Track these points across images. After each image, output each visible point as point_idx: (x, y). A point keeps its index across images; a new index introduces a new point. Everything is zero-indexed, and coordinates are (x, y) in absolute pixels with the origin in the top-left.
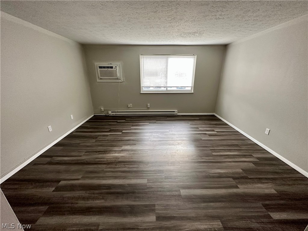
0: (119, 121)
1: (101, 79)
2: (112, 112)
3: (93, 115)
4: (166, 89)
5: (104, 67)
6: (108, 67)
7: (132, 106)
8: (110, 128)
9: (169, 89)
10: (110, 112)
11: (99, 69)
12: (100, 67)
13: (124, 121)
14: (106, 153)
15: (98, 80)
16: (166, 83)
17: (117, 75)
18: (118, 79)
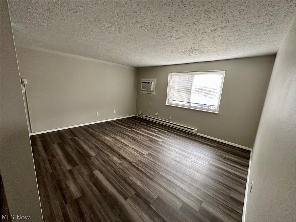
0: (142, 123)
1: (143, 91)
2: (145, 116)
3: (134, 116)
4: (189, 104)
5: (145, 83)
6: (147, 83)
7: (158, 115)
8: (130, 125)
9: (192, 105)
10: (143, 116)
11: (142, 84)
12: (143, 83)
13: (146, 124)
14: (105, 135)
15: (141, 92)
16: (190, 99)
17: (151, 88)
18: (151, 91)
